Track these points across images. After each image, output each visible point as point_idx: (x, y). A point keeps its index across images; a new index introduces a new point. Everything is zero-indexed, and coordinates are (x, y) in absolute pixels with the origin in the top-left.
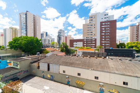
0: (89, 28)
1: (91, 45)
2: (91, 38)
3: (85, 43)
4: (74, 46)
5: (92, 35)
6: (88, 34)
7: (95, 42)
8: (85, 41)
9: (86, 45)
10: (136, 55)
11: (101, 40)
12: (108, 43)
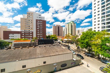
0: (26, 22)
1: (28, 36)
2: (28, 31)
3: (23, 35)
4: (10, 38)
5: (29, 28)
6: (26, 27)
7: (32, 34)
8: (23, 33)
9: (23, 36)
10: (55, 42)
11: (37, 33)
12: (41, 35)
